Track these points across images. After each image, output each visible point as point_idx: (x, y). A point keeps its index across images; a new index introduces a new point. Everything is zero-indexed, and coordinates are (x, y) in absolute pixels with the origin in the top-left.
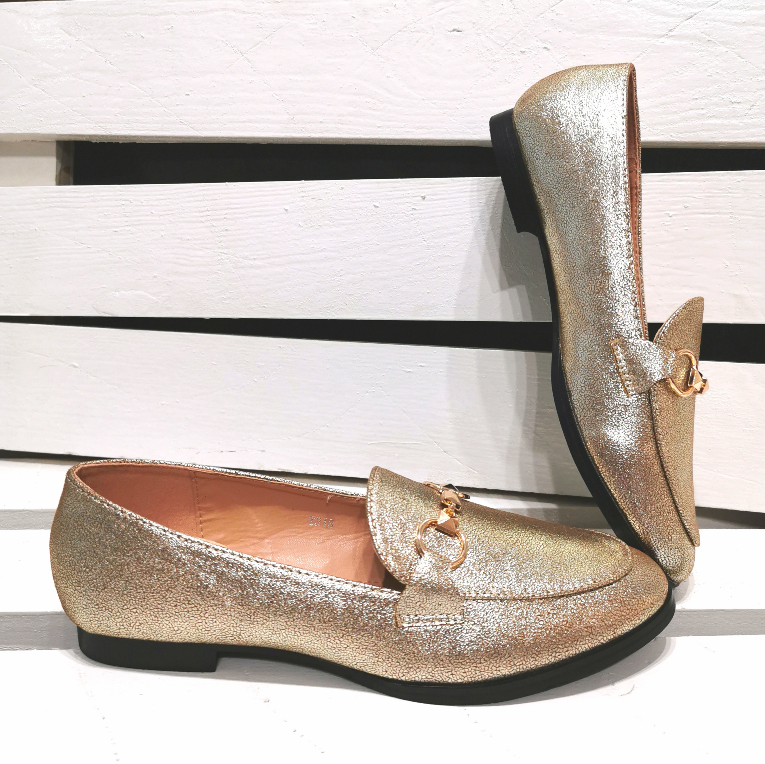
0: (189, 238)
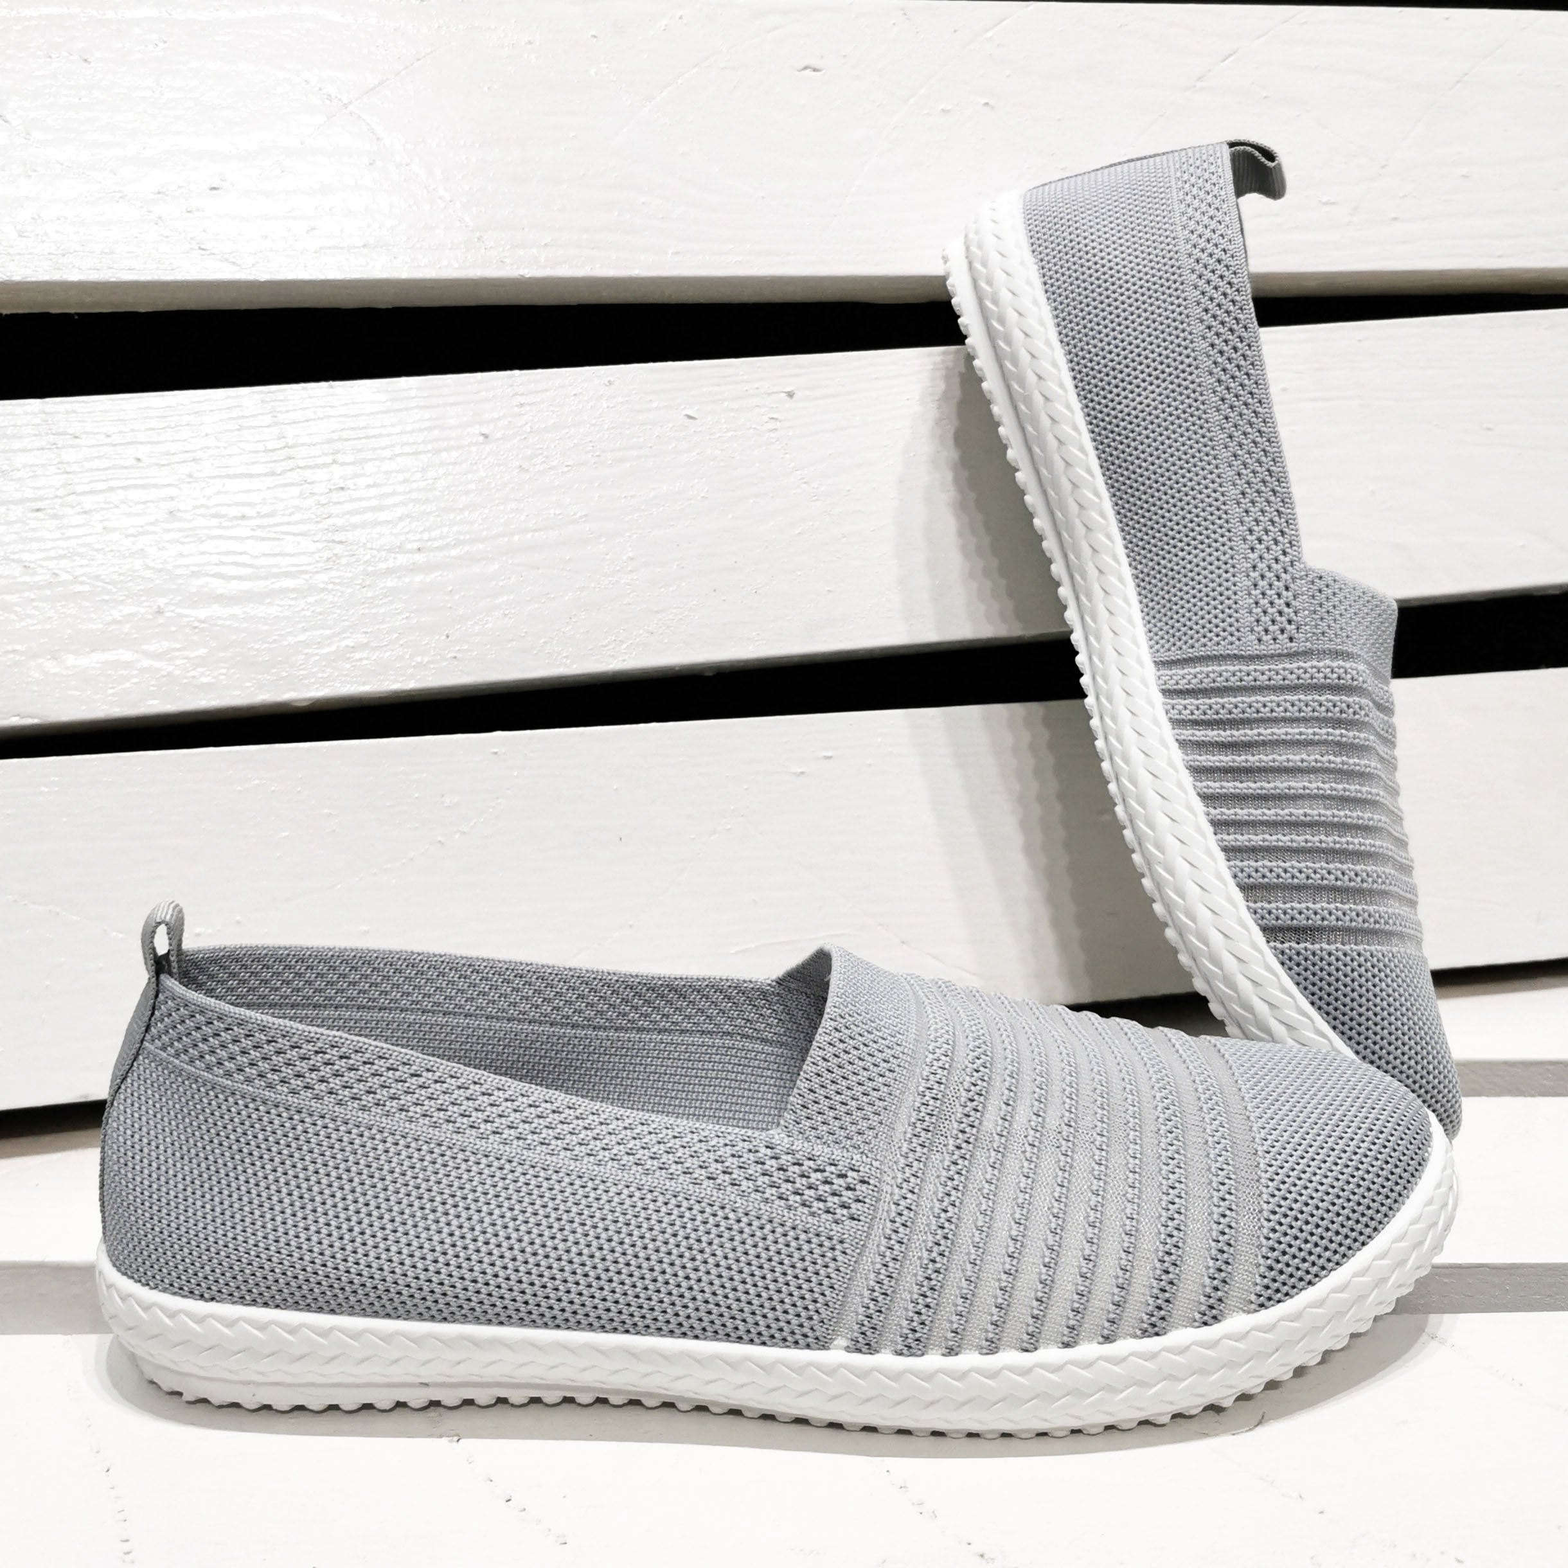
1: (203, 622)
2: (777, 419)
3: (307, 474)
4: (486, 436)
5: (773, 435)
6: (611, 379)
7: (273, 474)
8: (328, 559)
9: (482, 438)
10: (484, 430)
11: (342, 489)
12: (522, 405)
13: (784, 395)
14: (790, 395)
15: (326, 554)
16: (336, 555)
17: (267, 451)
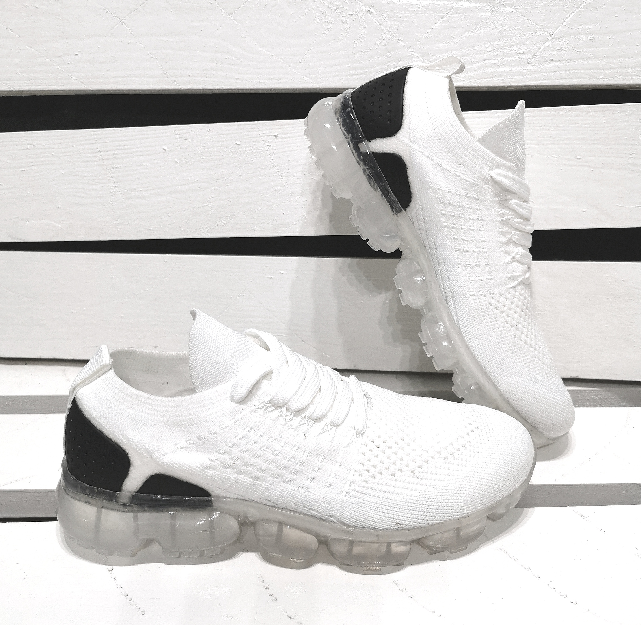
0: (85, 175)
1: (72, 212)
2: (270, 146)
3: (106, 162)
4: (164, 149)
5: (268, 152)
6: (210, 129)
7: (95, 161)
8: (111, 193)
9: (163, 150)
10: (165, 148)
11: (117, 167)
12: (178, 138)
13: (274, 136)
14: (276, 137)
15: (112, 191)
16: (114, 191)
17: (92, 153)
